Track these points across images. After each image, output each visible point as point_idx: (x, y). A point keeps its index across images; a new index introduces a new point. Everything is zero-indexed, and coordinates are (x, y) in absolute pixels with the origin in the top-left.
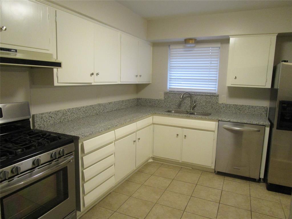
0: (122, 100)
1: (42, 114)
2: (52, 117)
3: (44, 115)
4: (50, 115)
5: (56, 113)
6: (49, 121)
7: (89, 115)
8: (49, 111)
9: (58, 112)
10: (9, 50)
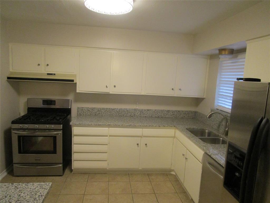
0: (167, 110)
1: (82, 108)
2: (89, 111)
3: (84, 109)
4: (88, 109)
5: (93, 109)
6: (87, 112)
7: (122, 115)
8: (87, 107)
9: (94, 108)
10: (51, 74)
